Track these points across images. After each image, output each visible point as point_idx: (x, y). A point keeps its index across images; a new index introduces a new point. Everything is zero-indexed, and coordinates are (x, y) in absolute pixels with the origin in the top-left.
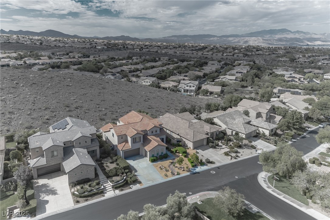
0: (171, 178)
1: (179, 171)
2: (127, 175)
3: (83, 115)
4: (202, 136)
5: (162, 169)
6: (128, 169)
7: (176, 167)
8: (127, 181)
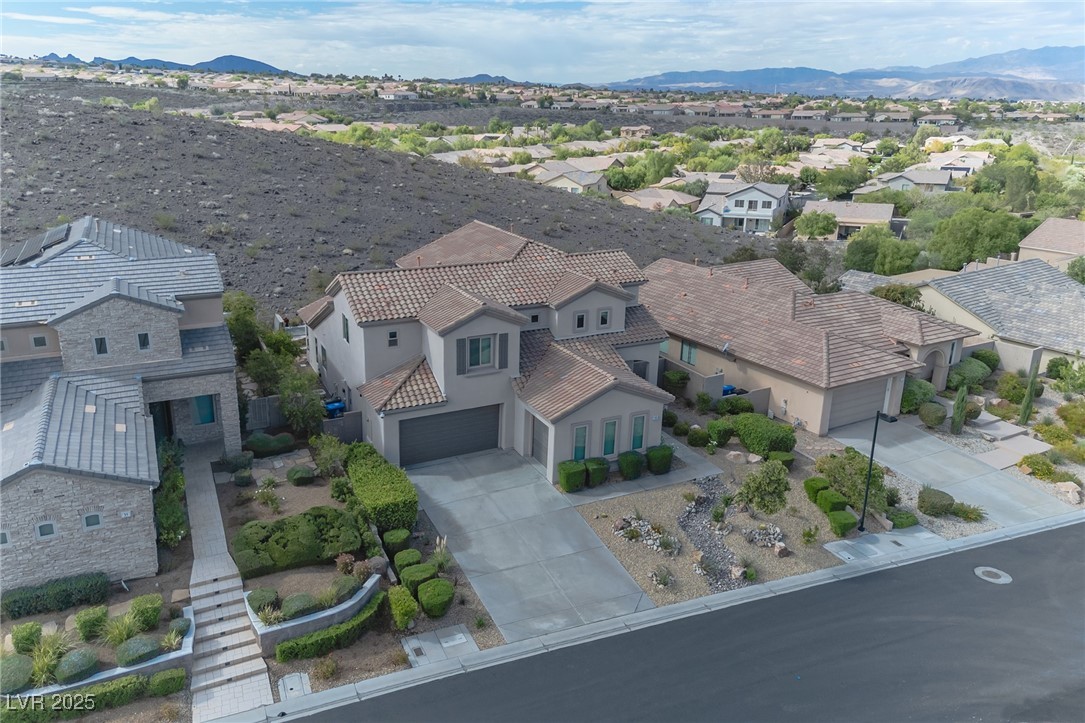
0: (704, 599)
1: (752, 553)
2: (392, 562)
3: (243, 269)
4: (878, 360)
5: (633, 536)
6: (408, 526)
7: (734, 530)
8: (385, 605)
